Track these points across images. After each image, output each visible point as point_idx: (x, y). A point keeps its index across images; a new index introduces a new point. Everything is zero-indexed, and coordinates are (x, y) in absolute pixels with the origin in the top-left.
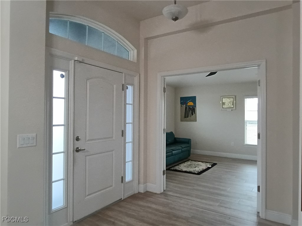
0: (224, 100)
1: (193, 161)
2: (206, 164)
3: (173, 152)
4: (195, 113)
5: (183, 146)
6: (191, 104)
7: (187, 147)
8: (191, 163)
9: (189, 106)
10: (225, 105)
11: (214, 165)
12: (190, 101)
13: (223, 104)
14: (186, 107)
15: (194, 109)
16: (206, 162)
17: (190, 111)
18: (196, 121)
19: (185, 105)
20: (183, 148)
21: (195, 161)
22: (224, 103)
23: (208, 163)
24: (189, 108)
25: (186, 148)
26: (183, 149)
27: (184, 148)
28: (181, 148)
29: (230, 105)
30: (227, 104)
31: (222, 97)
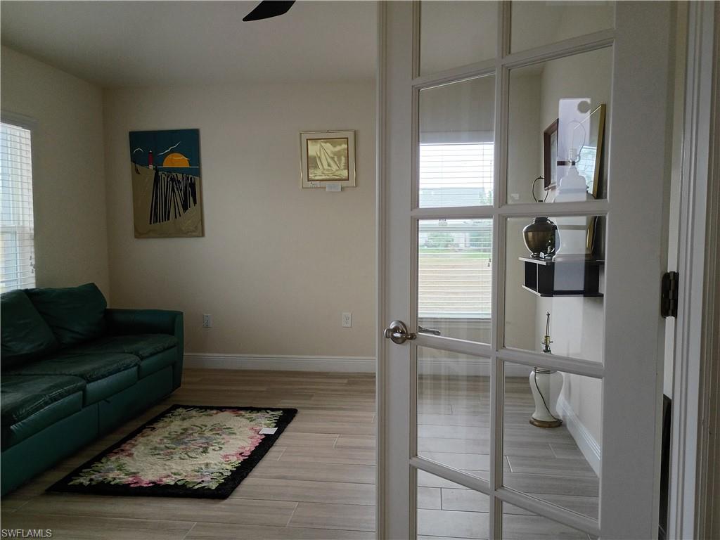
0: (314, 149)
1: (194, 413)
2: (252, 420)
3: (91, 387)
4: (195, 202)
5: (146, 346)
6: (178, 161)
7: (165, 350)
8: (186, 424)
9: (170, 170)
10: (316, 167)
11: (285, 419)
12: (172, 152)
13: (311, 162)
14: (157, 174)
15: (193, 186)
16: (252, 409)
17: (173, 190)
18: (203, 235)
19: (151, 167)
20: (142, 358)
21: (201, 408)
22: (315, 158)
23: (259, 410)
24: (173, 180)
25: (160, 355)
26: (144, 363)
27: (152, 355)
28: (132, 359)
29: (334, 167)
30: (326, 167)
31: (305, 136)
